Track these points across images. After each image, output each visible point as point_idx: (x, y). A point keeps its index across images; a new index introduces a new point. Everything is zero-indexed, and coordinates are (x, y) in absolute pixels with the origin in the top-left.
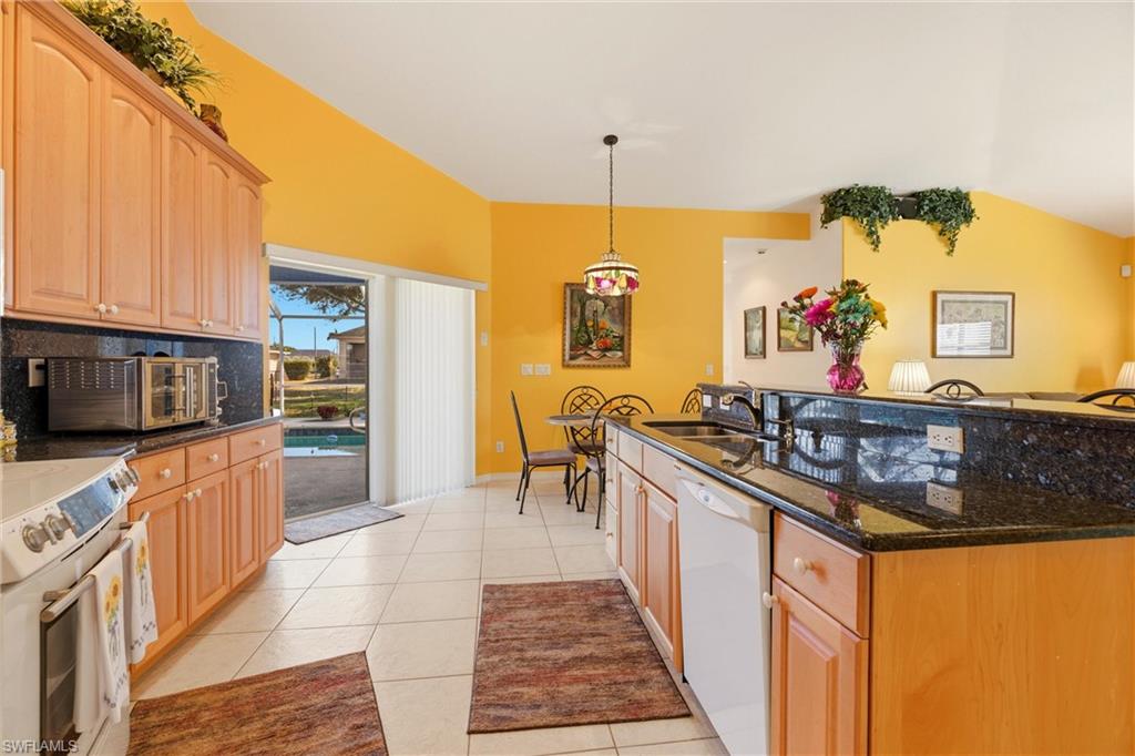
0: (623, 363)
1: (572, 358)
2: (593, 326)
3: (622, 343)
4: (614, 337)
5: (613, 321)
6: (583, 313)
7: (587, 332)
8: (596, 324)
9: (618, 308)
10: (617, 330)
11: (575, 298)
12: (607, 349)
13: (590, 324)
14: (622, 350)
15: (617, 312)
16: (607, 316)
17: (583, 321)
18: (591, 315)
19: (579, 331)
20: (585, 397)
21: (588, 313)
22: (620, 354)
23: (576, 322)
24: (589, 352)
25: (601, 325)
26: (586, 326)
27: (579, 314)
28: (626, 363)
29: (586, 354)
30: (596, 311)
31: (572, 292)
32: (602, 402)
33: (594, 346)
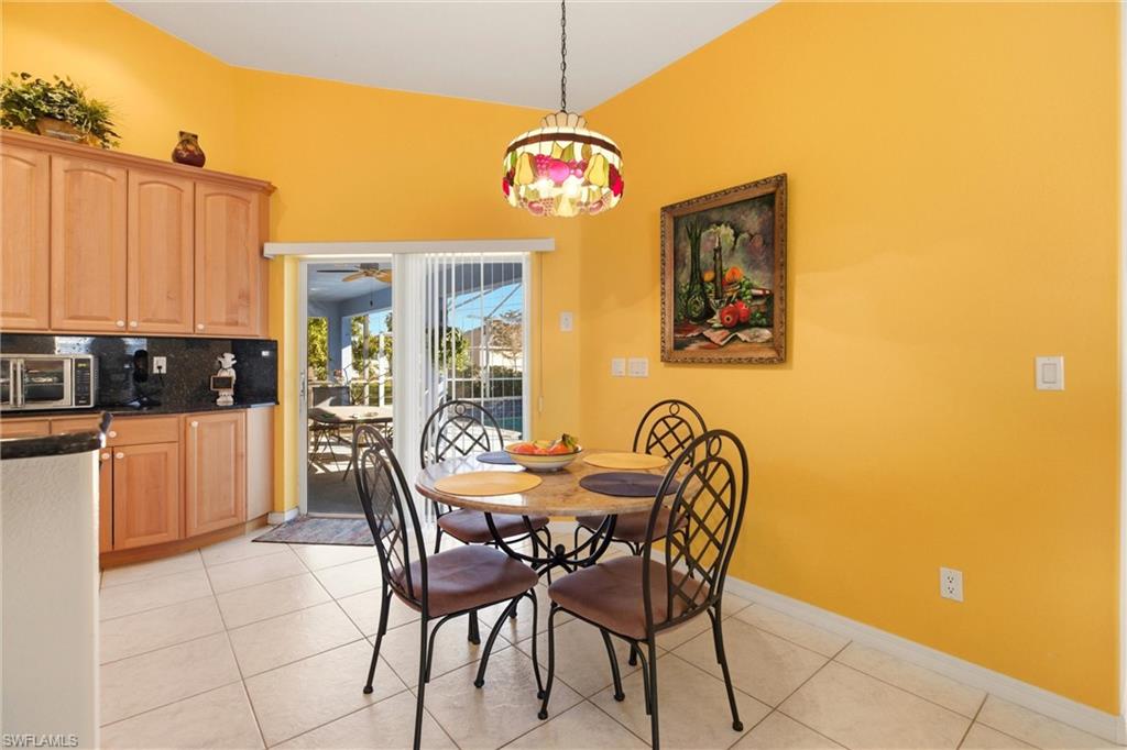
0: (771, 354)
1: (679, 346)
2: (714, 281)
3: (770, 312)
4: (755, 297)
5: (752, 264)
6: (695, 257)
7: (704, 295)
8: (719, 272)
9: (761, 233)
10: (759, 282)
11: (682, 232)
12: (741, 324)
13: (708, 276)
14: (769, 326)
15: (758, 242)
16: (739, 256)
17: (696, 275)
18: (711, 260)
19: (689, 293)
20: (672, 422)
21: (705, 256)
22: (766, 333)
23: (685, 277)
24: (707, 333)
25: (728, 276)
26: (702, 282)
27: (688, 261)
28: (779, 353)
29: (702, 337)
30: (718, 250)
31: (676, 220)
32: (699, 432)
33: (716, 320)
